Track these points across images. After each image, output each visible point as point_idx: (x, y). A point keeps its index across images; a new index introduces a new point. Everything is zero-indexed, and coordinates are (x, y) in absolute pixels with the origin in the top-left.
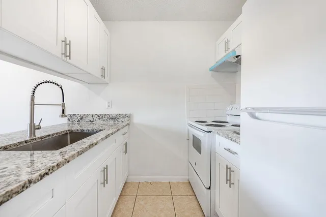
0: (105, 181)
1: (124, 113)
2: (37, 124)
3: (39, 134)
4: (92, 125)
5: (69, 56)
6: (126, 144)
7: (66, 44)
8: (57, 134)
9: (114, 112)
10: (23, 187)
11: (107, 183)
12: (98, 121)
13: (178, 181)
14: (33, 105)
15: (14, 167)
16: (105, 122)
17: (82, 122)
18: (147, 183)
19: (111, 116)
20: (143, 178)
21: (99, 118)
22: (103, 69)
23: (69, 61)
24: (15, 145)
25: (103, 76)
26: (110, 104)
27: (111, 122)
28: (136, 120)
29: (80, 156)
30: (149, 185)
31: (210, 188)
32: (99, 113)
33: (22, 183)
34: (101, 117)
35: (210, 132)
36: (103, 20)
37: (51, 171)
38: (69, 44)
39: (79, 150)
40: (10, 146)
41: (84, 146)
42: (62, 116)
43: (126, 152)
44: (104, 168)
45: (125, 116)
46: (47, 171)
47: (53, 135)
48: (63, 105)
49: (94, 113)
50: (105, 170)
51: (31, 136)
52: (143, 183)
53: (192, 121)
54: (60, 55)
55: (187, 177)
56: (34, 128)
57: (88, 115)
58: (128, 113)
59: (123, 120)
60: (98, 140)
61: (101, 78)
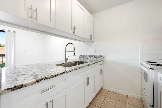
0: (88, 83)
1: (101, 55)
2: (67, 58)
3: (68, 61)
4: (87, 60)
5: (76, 33)
6: (101, 70)
7: (75, 29)
8: (73, 62)
9: (96, 54)
10: (56, 76)
11: (89, 85)
12: (90, 59)
13: (133, 97)
14: (66, 51)
15: (56, 70)
16: (93, 59)
17: (84, 58)
18: (114, 92)
19: (95, 56)
20: (111, 89)
21: (90, 57)
22: (91, 36)
23: (76, 35)
24: (61, 64)
25: (91, 39)
26: (95, 51)
27: (95, 59)
28: (107, 59)
29: (75, 70)
30: (114, 93)
31: (153, 106)
32: (90, 55)
33: (55, 74)
34: (91, 56)
35: (153, 69)
36: (91, 14)
37: (64, 73)
38: (76, 28)
39: (75, 68)
40: (59, 64)
41: (77, 67)
42: (74, 56)
43: (101, 73)
44: (87, 78)
45: (101, 56)
46: (63, 73)
47: (72, 62)
48: (74, 52)
49: (88, 55)
50: (88, 79)
51: (65, 62)
52: (111, 91)
53: (143, 62)
54: (72, 33)
55: (141, 96)
56: (66, 59)
57: (86, 56)
58: (103, 55)
59: (101, 58)
60: (84, 66)
61: (90, 39)
